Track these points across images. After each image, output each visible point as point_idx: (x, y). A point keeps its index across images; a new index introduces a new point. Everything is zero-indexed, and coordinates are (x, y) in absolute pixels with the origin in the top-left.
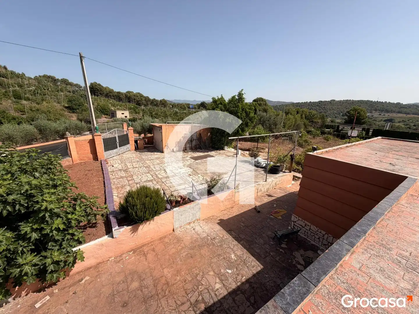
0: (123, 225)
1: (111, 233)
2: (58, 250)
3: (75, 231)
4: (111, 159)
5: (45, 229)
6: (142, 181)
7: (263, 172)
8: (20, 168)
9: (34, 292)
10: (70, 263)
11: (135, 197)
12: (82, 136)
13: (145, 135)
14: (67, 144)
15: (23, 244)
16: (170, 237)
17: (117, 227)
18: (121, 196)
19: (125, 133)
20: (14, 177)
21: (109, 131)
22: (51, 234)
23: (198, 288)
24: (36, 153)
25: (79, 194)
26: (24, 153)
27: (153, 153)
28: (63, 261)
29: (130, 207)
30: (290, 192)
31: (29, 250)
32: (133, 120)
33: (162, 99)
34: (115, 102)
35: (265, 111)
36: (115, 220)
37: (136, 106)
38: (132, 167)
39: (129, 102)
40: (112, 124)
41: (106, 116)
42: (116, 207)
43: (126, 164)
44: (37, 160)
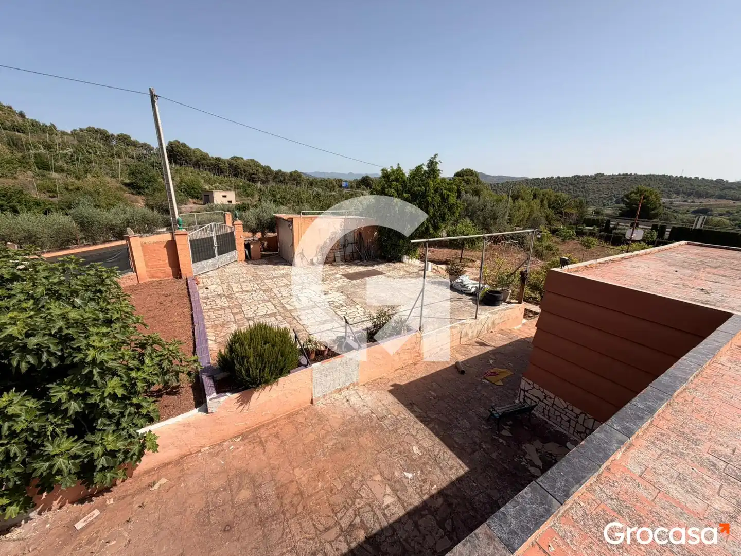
0: (225, 392)
1: (203, 405)
2: (114, 432)
3: (142, 400)
4: (204, 276)
5: (92, 395)
6: (257, 314)
7: (471, 303)
8: (48, 290)
9: (73, 503)
10: (134, 454)
11: (246, 342)
12: (154, 234)
13: (263, 234)
14: (128, 249)
15: (55, 420)
16: (306, 413)
17: (215, 395)
18: (220, 340)
19: (229, 231)
20: (40, 306)
21: (200, 227)
22: (102, 405)
23: (354, 503)
24: (76, 264)
25: (149, 336)
26: (56, 265)
27: (276, 266)
28: (122, 452)
29: (237, 360)
30: (519, 338)
31: (65, 430)
32: (243, 208)
33: (293, 170)
34: (211, 175)
35: (477, 193)
36: (212, 382)
37: (247, 182)
38: (241, 290)
39: (236, 175)
40: (205, 215)
41: (195, 200)
42: (213, 360)
43: (229, 286)
44: (78, 277)
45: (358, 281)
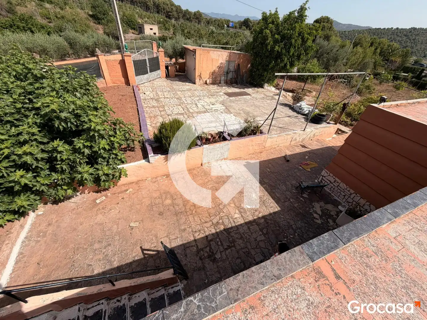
0: (158, 154)
1: (147, 159)
2: (107, 165)
3: (118, 152)
4: (142, 85)
5: (94, 147)
6: (173, 113)
7: (303, 120)
8: (62, 86)
9: (94, 192)
10: (117, 177)
11: (169, 129)
12: (111, 54)
13: (176, 60)
14: (98, 63)
15: (80, 156)
16: (198, 170)
17: (152, 154)
18: (154, 125)
19: (155, 56)
20: (60, 95)
21: (138, 52)
22: (99, 152)
23: (219, 214)
24: (73, 71)
25: (117, 119)
26: (63, 70)
27: (184, 83)
28: (111, 175)
29: (164, 138)
30: (328, 146)
31: (85, 162)
32: (163, 39)
33: (196, 10)
34: (142, 11)
36: (151, 148)
37: (166, 19)
38: (163, 97)
39: (158, 12)
40: (140, 43)
41: (133, 31)
42: (151, 136)
43: (157, 93)
44: (75, 79)
45: (233, 98)
